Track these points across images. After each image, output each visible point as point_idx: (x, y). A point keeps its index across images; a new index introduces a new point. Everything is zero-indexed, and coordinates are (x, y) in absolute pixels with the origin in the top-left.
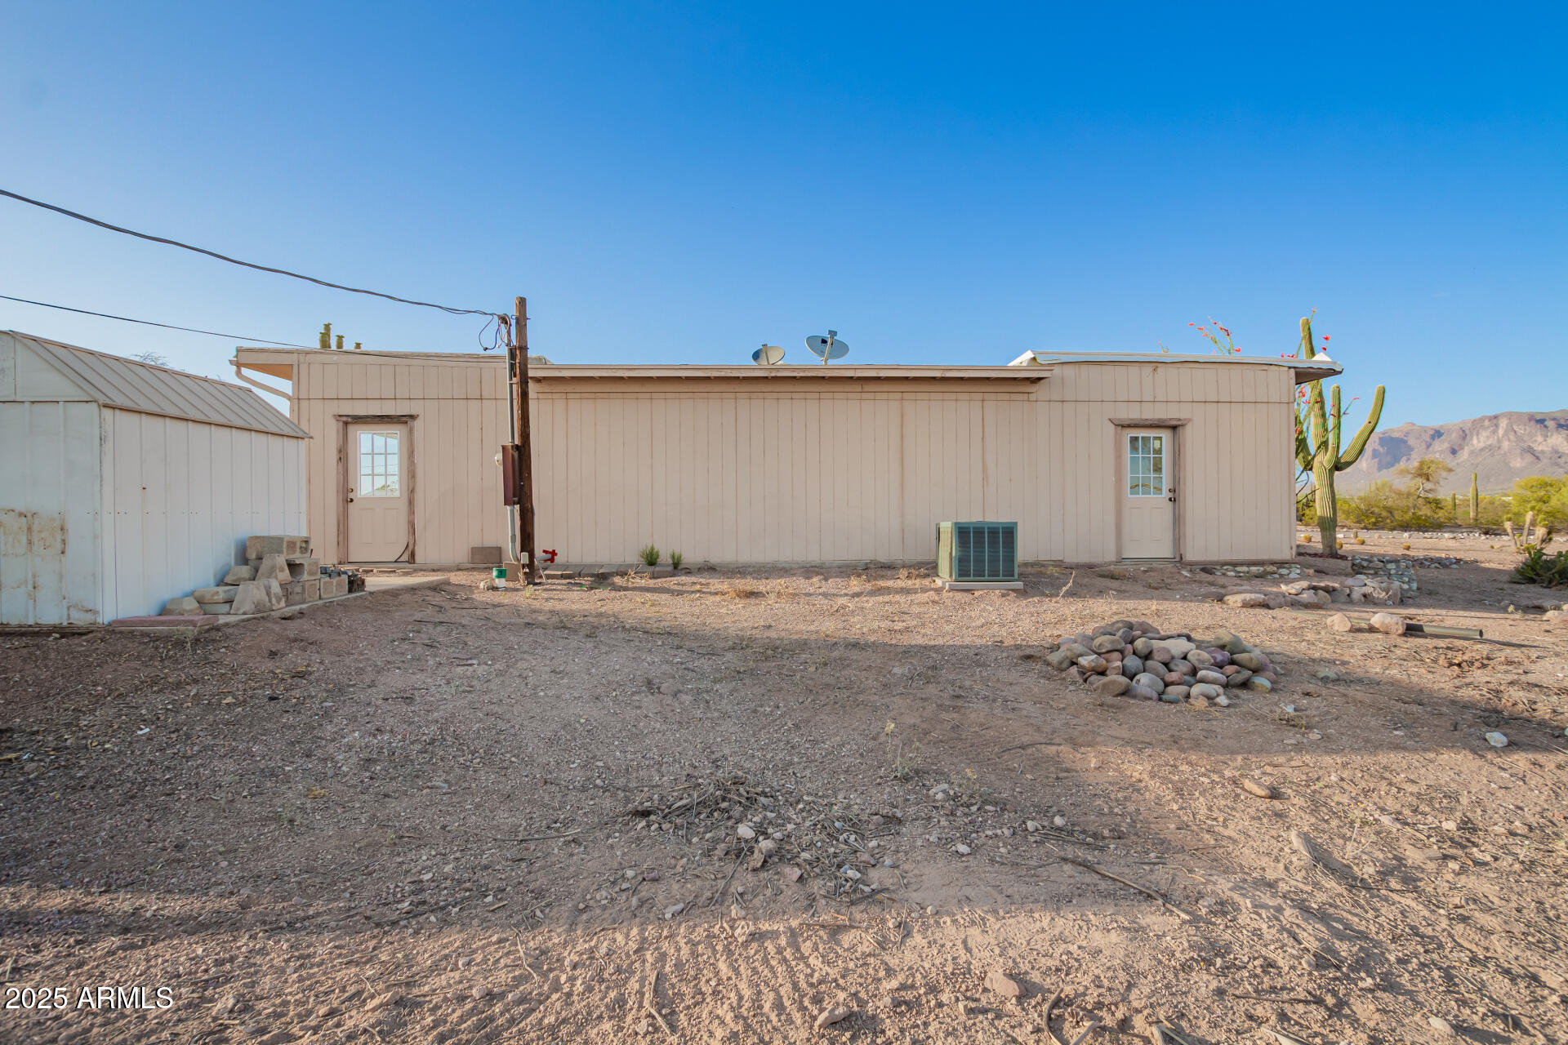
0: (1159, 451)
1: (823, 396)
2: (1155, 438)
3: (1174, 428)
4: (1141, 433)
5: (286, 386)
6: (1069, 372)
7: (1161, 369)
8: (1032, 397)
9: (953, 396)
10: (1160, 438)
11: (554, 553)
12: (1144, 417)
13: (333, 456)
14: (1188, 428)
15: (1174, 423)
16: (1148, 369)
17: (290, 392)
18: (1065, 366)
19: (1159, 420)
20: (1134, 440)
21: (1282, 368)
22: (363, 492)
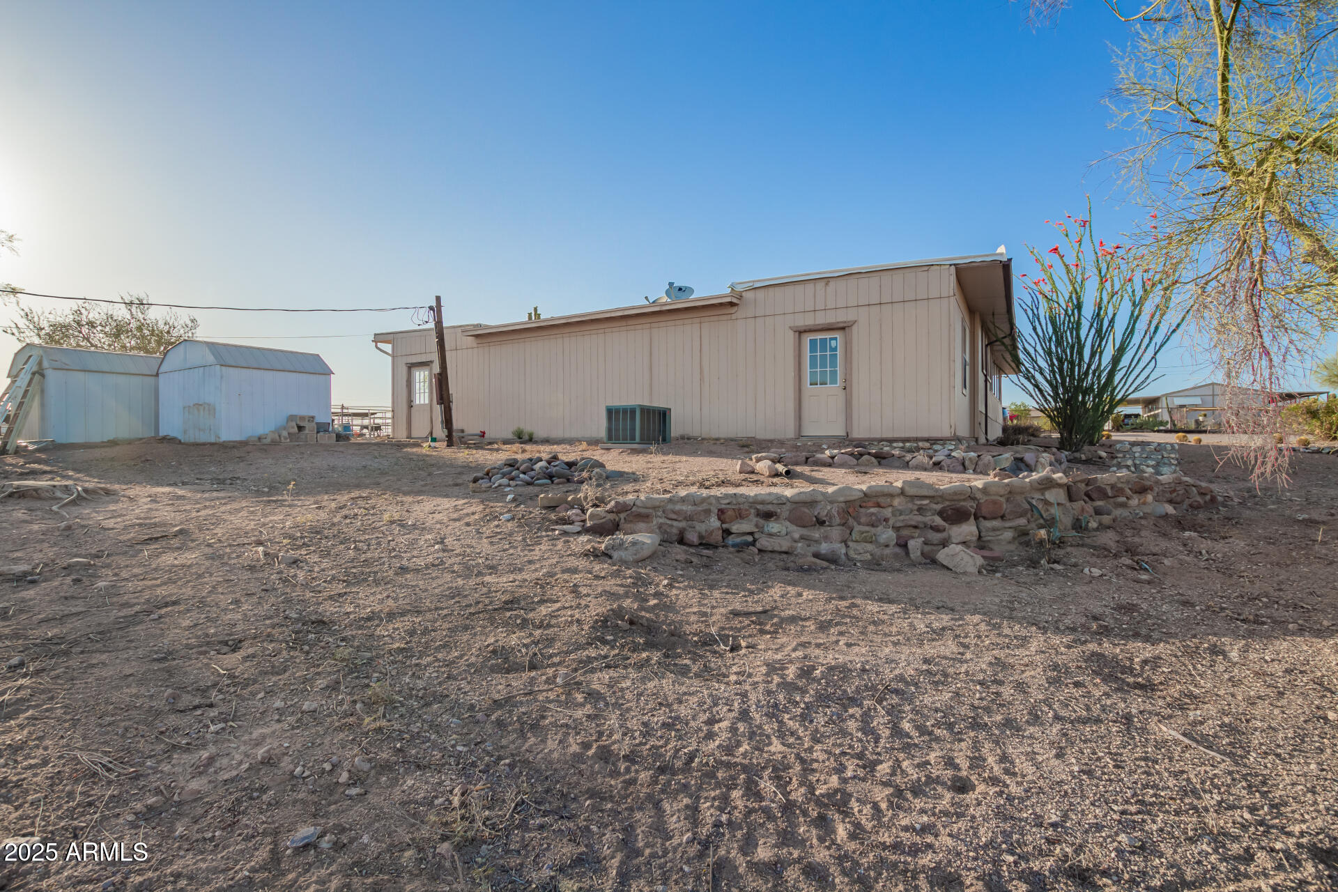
0: (835, 349)
1: (607, 330)
2: (831, 339)
3: (843, 328)
4: (819, 336)
5: (390, 346)
6: (760, 295)
7: (832, 284)
8: (734, 317)
9: (681, 322)
10: (836, 339)
11: (484, 433)
12: (817, 323)
13: (405, 383)
14: (855, 328)
15: (841, 325)
16: (820, 285)
17: (390, 351)
18: (757, 291)
19: (829, 324)
20: (813, 342)
21: (943, 267)
22: (418, 402)
